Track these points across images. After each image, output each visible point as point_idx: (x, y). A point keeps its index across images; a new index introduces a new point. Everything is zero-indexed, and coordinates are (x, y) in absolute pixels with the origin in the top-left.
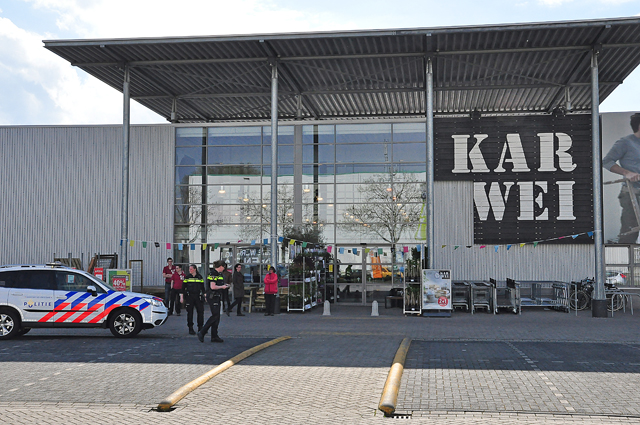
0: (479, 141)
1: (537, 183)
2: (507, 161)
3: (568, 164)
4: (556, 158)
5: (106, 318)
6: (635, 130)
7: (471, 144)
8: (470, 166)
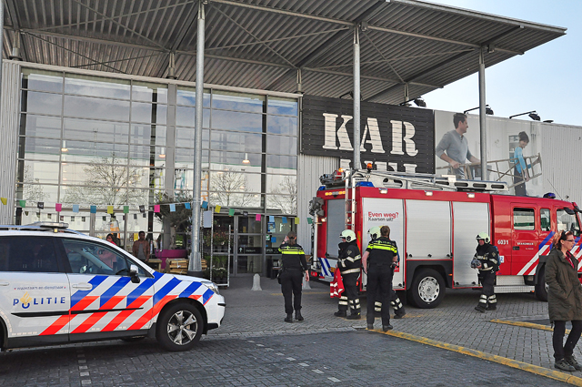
0: (346, 121)
1: (390, 164)
2: (367, 142)
3: (412, 150)
4: (404, 143)
5: (155, 319)
6: (456, 126)
7: (339, 122)
8: (338, 144)
